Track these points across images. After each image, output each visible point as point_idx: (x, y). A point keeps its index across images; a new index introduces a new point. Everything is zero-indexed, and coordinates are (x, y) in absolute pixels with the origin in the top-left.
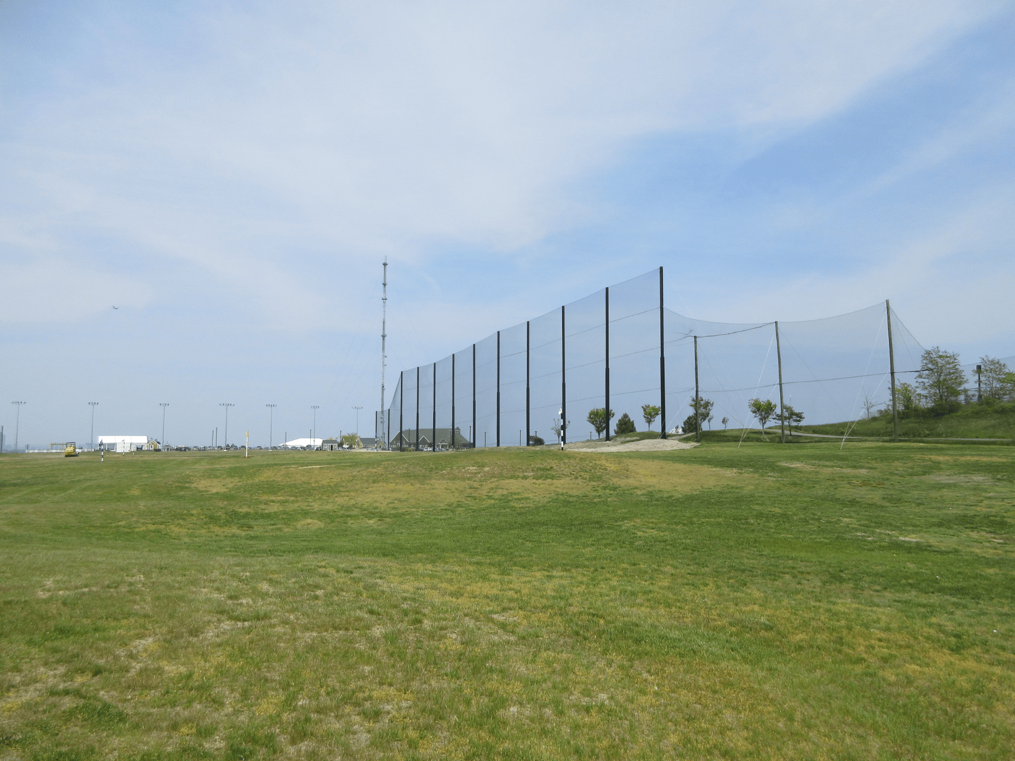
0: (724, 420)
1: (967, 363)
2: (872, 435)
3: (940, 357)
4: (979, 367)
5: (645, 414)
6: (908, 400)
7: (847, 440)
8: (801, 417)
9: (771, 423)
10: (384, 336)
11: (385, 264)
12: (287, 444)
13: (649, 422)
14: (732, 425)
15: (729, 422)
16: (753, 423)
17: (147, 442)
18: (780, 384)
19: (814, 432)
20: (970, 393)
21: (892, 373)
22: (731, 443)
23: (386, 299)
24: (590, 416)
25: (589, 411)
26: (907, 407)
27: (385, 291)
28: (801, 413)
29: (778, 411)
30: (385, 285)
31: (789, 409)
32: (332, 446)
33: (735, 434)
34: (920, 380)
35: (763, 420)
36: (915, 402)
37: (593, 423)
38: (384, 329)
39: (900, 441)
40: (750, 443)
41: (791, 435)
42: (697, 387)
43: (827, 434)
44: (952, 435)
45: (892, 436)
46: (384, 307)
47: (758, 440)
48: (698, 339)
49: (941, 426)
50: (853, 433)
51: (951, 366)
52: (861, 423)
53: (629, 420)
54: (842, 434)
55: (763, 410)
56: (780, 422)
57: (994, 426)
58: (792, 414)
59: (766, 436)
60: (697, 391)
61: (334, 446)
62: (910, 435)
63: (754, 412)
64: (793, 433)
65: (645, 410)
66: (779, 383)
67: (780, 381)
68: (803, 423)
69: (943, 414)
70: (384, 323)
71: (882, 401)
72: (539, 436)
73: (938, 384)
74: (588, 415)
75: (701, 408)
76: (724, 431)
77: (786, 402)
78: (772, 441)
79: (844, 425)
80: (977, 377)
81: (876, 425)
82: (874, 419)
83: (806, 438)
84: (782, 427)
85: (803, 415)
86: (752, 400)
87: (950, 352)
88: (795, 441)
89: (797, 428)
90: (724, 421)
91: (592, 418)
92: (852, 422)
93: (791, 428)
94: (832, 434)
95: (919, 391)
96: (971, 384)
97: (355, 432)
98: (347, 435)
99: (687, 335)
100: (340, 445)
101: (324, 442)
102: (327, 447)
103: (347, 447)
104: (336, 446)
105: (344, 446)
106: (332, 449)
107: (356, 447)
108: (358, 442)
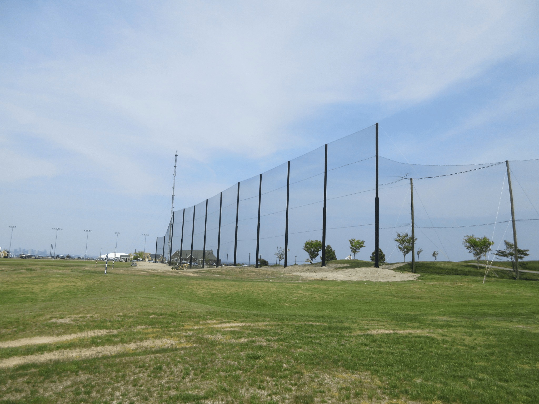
0: (434, 253)
5: (352, 245)
9: (486, 257)
10: (173, 196)
11: (176, 155)
12: (101, 256)
13: (354, 252)
15: (438, 255)
18: (513, 221)
19: (535, 268)
23: (175, 175)
24: (306, 245)
25: (305, 242)
27: (175, 170)
28: (527, 251)
30: (175, 167)
31: (514, 246)
37: (307, 251)
38: (173, 192)
42: (413, 223)
46: (174, 179)
48: (413, 181)
53: (332, 249)
59: (482, 270)
60: (413, 227)
61: (127, 259)
63: (468, 248)
65: (351, 243)
66: (511, 219)
67: (513, 218)
70: (174, 188)
72: (266, 259)
74: (304, 245)
76: (434, 263)
78: (490, 274)
83: (527, 273)
86: (467, 236)
90: (434, 255)
91: (307, 247)
93: (512, 264)
97: (143, 250)
98: (138, 252)
99: (403, 178)
100: (136, 258)
101: (121, 256)
102: (123, 260)
103: (141, 259)
104: (129, 259)
105: (139, 259)
106: (126, 261)
107: (147, 259)
108: (148, 257)
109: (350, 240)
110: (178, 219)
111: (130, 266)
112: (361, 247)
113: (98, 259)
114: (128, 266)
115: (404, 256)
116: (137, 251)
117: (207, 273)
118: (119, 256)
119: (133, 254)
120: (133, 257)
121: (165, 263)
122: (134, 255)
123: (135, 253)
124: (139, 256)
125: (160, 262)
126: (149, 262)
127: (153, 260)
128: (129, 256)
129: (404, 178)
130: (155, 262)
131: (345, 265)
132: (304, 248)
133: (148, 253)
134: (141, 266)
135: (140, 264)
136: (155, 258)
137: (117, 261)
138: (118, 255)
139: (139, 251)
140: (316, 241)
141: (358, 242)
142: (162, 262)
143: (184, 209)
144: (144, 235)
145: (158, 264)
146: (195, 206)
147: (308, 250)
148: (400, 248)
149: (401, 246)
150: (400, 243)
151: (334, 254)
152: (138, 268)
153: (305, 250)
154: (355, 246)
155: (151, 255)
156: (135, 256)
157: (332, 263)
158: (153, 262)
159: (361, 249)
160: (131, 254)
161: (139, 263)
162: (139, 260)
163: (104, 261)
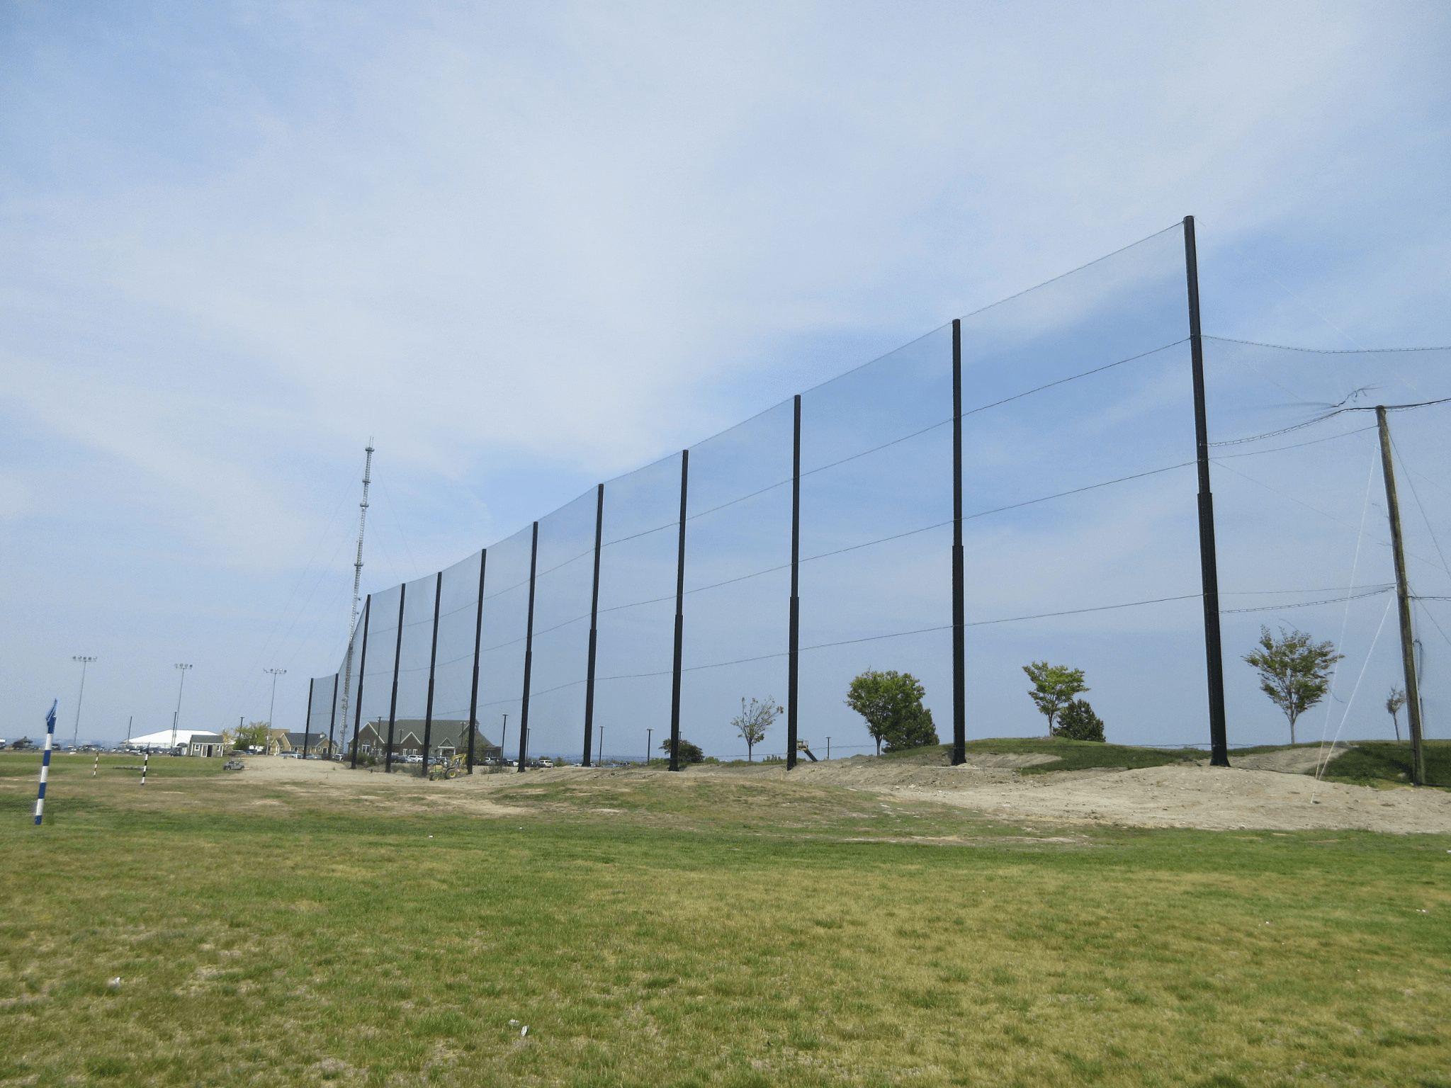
10: (358, 566)
11: (369, 451)
12: (131, 741)
23: (366, 506)
24: (855, 690)
25: (852, 679)
27: (365, 493)
30: (366, 482)
32: (210, 748)
38: (359, 556)
42: (1402, 581)
46: (363, 517)
61: (214, 748)
70: (360, 544)
72: (697, 742)
91: (859, 697)
97: (265, 720)
98: (249, 726)
99: (1337, 409)
100: (242, 746)
101: (194, 738)
102: (200, 750)
103: (260, 749)
104: (219, 749)
105: (251, 747)
106: (209, 754)
107: (277, 749)
108: (280, 741)
109: (1027, 669)
110: (384, 620)
111: (219, 772)
113: (119, 749)
114: (214, 769)
115: (1293, 721)
116: (247, 724)
117: (560, 801)
118: (187, 741)
119: (232, 733)
120: (233, 743)
121: (336, 760)
122: (238, 734)
123: (241, 730)
124: (253, 737)
125: (320, 757)
126: (285, 757)
127: (296, 749)
128: (219, 739)
129: (1342, 407)
130: (304, 758)
131: (1039, 759)
132: (849, 699)
133: (280, 731)
134: (256, 769)
135: (254, 764)
136: (305, 743)
137: (180, 755)
138: (184, 737)
139: (252, 724)
140: (889, 674)
141: (1059, 674)
142: (327, 757)
143: (404, 586)
144: (269, 671)
145: (312, 761)
146: (440, 574)
147: (864, 706)
148: (1270, 690)
149: (1275, 683)
150: (1269, 670)
152: (248, 776)
153: (855, 708)
155: (292, 737)
156: (239, 741)
158: (296, 756)
160: (226, 734)
161: (249, 761)
162: (253, 751)
163: (135, 754)
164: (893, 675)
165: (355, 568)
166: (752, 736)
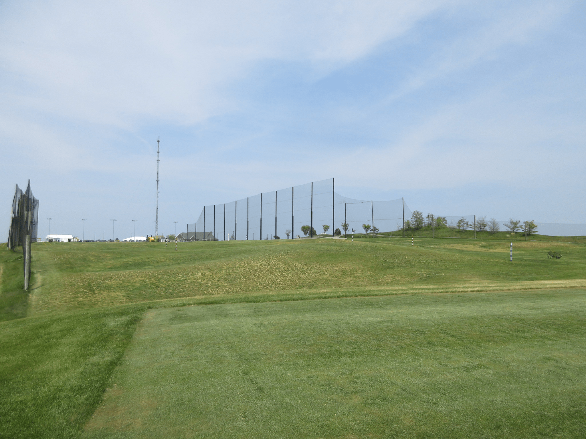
1: (424, 216)
2: (398, 236)
3: (418, 213)
4: (428, 216)
5: (324, 228)
6: (409, 225)
7: (391, 237)
8: (378, 230)
9: (369, 231)
10: (158, 181)
11: (158, 141)
13: (325, 231)
14: (357, 232)
15: (355, 231)
16: (364, 232)
17: (73, 238)
18: (373, 220)
19: (382, 235)
20: (426, 223)
21: (404, 218)
22: (357, 238)
23: (159, 161)
24: (302, 228)
26: (408, 227)
29: (372, 228)
30: (158, 152)
31: (375, 228)
33: (358, 235)
34: (412, 220)
35: (367, 231)
36: (411, 226)
39: (405, 237)
40: (364, 238)
41: (375, 236)
42: (346, 220)
43: (386, 235)
44: (418, 235)
45: (403, 236)
46: (158, 165)
47: (366, 237)
48: (346, 204)
49: (416, 233)
50: (393, 235)
51: (420, 216)
52: (395, 232)
53: (314, 230)
54: (390, 235)
55: (367, 228)
56: (372, 231)
57: (428, 233)
58: (376, 229)
59: (368, 236)
60: (346, 221)
62: (409, 236)
63: (364, 228)
64: (376, 235)
65: (324, 226)
67: (373, 219)
68: (379, 232)
69: (417, 230)
70: (158, 174)
71: (401, 226)
73: (416, 221)
75: (345, 226)
76: (354, 234)
77: (374, 226)
78: (370, 237)
79: (390, 232)
80: (427, 219)
81: (400, 233)
82: (400, 231)
83: (380, 236)
84: (373, 233)
85: (379, 229)
86: (363, 224)
87: (420, 212)
88: (377, 237)
89: (377, 233)
90: (353, 231)
92: (393, 232)
93: (375, 233)
94: (387, 235)
95: (412, 223)
96: (425, 221)
112: (328, 228)
131: (321, 237)
141: (327, 226)
148: (343, 229)
150: (343, 227)
151: (315, 232)
153: (302, 231)
154: (326, 228)
157: (315, 236)
159: (328, 229)
164: (307, 226)
165: (157, 182)
166: (288, 235)
